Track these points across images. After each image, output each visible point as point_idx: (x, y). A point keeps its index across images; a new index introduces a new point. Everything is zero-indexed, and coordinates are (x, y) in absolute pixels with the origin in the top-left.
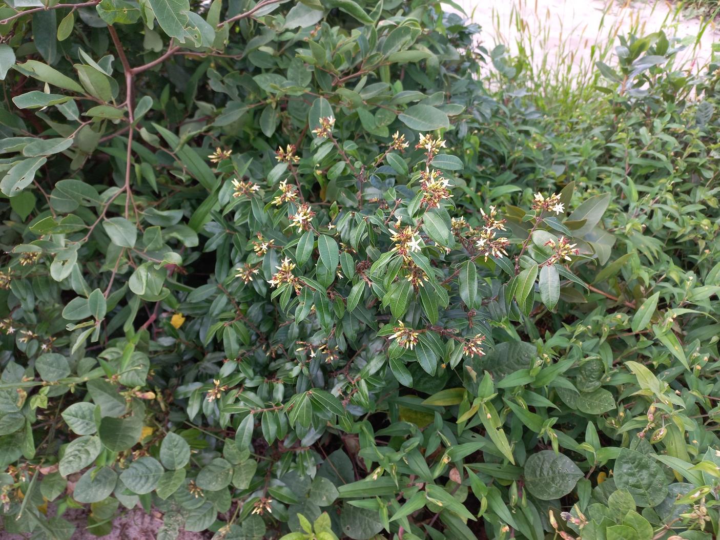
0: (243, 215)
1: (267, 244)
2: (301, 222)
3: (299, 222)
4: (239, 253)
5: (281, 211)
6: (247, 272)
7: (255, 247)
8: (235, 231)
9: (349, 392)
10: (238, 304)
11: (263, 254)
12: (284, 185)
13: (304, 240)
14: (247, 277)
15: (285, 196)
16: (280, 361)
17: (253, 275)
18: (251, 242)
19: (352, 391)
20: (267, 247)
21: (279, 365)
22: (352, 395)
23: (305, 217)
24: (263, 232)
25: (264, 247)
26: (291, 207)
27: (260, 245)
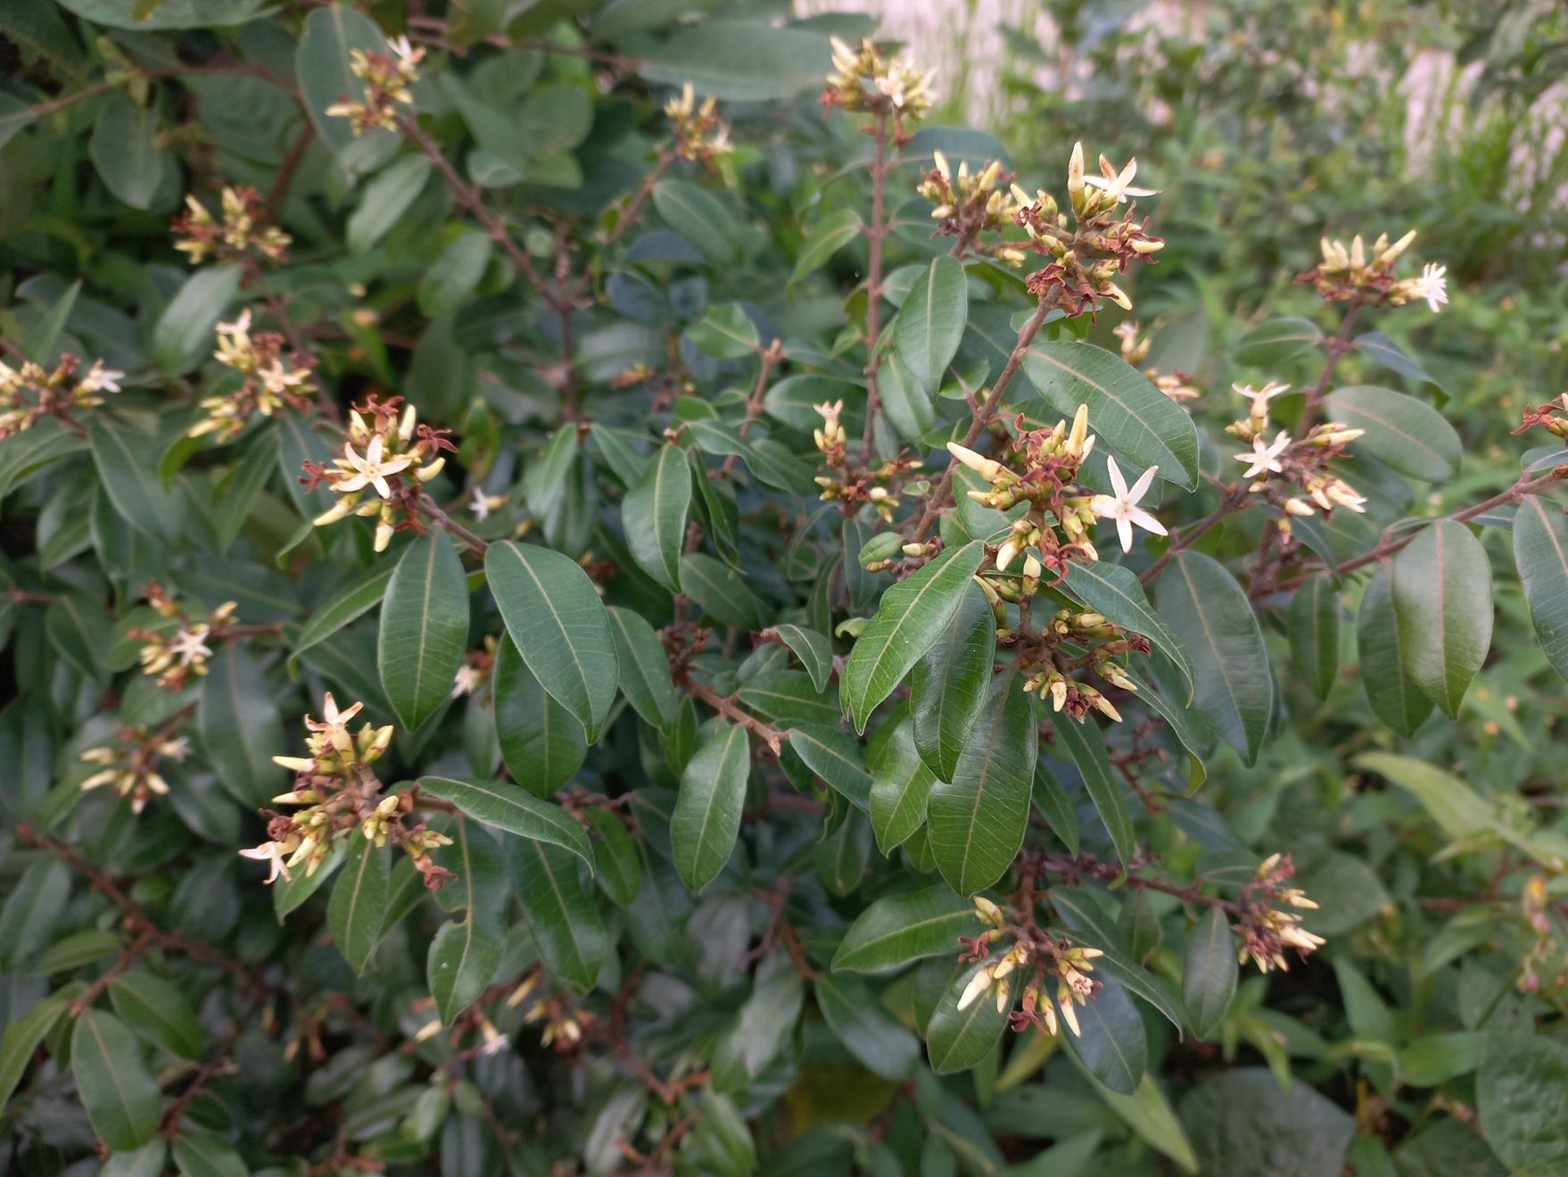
0: (72, 516)
1: (203, 630)
2: (384, 489)
3: (368, 492)
4: (88, 681)
5: (244, 473)
6: (136, 759)
7: (148, 653)
8: (55, 585)
9: (656, 1134)
10: (124, 885)
11: (189, 677)
12: (242, 339)
13: (410, 588)
14: (141, 779)
15: (255, 394)
16: (350, 1058)
17: (165, 768)
18: (127, 631)
19: (670, 1127)
20: (210, 642)
21: (344, 1076)
22: (676, 1146)
23: (399, 464)
24: (175, 576)
25: (193, 646)
26: (290, 441)
27: (167, 639)
